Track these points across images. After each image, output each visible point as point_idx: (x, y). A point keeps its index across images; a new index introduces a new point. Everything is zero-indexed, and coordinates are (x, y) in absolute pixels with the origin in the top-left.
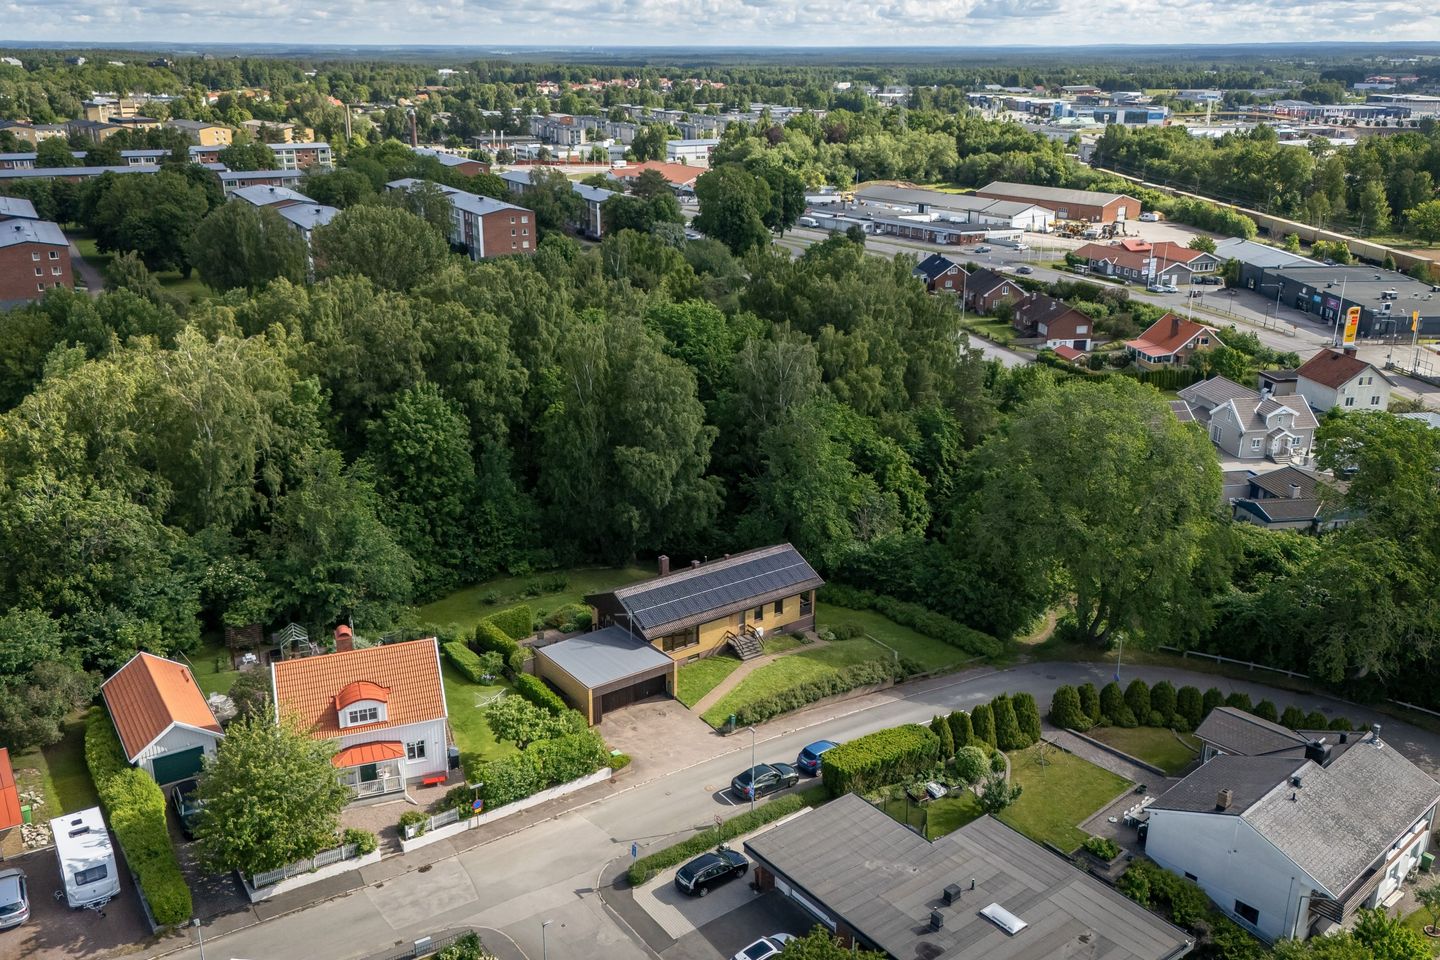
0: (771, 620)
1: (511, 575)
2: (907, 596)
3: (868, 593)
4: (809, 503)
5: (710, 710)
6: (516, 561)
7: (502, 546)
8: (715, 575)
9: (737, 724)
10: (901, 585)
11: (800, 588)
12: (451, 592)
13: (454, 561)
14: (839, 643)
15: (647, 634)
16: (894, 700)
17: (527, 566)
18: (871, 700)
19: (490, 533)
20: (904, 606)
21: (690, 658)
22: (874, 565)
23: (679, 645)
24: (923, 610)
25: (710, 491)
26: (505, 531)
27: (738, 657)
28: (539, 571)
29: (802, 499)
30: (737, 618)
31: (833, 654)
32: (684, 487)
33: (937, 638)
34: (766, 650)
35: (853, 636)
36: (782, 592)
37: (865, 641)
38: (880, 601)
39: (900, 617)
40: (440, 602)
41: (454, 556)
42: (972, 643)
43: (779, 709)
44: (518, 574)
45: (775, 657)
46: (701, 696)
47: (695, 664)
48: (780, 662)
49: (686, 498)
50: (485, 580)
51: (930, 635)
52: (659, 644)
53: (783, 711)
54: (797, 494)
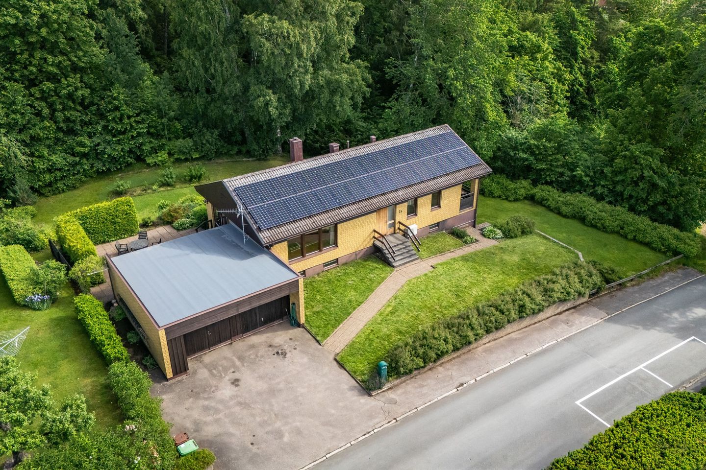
0: (427, 215)
1: (148, 165)
2: (571, 185)
3: (525, 183)
4: (464, 83)
5: (351, 345)
6: (155, 151)
7: (135, 134)
8: (358, 160)
9: (389, 374)
10: (562, 174)
11: (462, 176)
12: (83, 183)
13: (82, 149)
14: (508, 242)
15: (265, 236)
16: (595, 321)
17: (166, 156)
18: (567, 322)
19: (121, 119)
20: (568, 197)
21: (326, 265)
22: (533, 154)
23: (310, 250)
24: (592, 200)
25: (354, 74)
26: (138, 119)
27: (387, 262)
28: (178, 161)
29: (456, 78)
30: (386, 214)
31: (506, 257)
32: (326, 72)
33: (612, 232)
34: (423, 253)
35: (523, 233)
36: (442, 181)
37: (538, 240)
38: (539, 191)
39: (564, 209)
40: (70, 193)
41: (82, 145)
42: (662, 239)
43: (450, 347)
44: (156, 165)
45: (434, 261)
46: (338, 321)
47: (334, 272)
48: (440, 269)
49: (329, 82)
50: (119, 170)
51: (604, 229)
52: (281, 251)
53: (456, 349)
54: (451, 73)
